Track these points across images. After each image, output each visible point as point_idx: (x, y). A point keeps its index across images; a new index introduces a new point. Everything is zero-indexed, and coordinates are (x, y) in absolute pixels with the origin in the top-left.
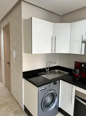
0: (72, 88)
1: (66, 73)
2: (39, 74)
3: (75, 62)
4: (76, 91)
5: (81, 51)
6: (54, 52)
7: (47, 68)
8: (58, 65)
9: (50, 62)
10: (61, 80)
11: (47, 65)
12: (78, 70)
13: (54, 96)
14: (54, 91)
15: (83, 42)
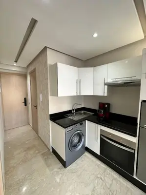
0: (97, 127)
1: (91, 113)
2: (66, 116)
3: (99, 103)
4: (101, 129)
5: (104, 92)
6: (79, 94)
7: (73, 110)
8: (83, 107)
9: (75, 104)
10: (86, 121)
11: (73, 107)
12: (102, 110)
13: (81, 136)
14: (80, 131)
15: (105, 84)
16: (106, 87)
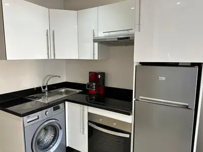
0: (83, 110)
2: (29, 97)
3: (90, 72)
4: (89, 114)
5: (94, 54)
6: (52, 58)
7: (44, 87)
8: (65, 81)
9: (49, 76)
10: (66, 103)
11: (44, 80)
12: (94, 84)
13: (55, 129)
14: (54, 121)
16: (96, 44)
